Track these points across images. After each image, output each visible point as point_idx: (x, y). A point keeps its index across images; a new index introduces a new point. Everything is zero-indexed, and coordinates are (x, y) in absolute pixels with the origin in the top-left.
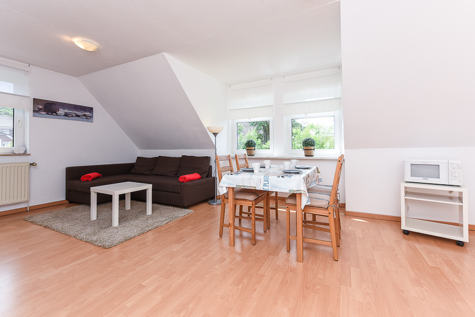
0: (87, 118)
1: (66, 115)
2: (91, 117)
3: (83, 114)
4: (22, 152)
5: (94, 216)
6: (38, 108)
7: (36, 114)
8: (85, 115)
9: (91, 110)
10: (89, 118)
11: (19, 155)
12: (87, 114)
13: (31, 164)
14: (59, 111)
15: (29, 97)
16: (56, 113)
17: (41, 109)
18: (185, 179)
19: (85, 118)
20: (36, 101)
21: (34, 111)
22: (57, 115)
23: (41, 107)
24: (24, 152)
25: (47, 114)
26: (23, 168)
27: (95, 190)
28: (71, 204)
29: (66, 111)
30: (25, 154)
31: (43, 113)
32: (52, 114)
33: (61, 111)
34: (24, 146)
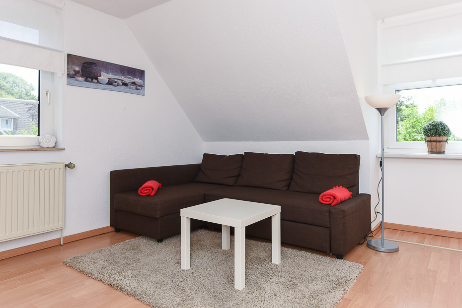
0: (137, 89)
1: (110, 83)
2: (142, 86)
3: (132, 81)
4: (51, 145)
5: (186, 263)
6: (75, 71)
7: (72, 80)
8: (134, 83)
9: (141, 74)
10: (139, 88)
11: (48, 149)
12: (137, 80)
13: (66, 166)
14: (100, 76)
15: (62, 52)
16: (97, 79)
17: (78, 72)
18: (335, 198)
19: (134, 87)
20: (71, 58)
21: (69, 76)
22: (98, 82)
23: (77, 69)
24: (54, 144)
25: (86, 80)
26: (57, 171)
27: (188, 214)
28: (120, 235)
29: (111, 76)
30: (55, 148)
31: (80, 79)
32: (92, 82)
33: (104, 77)
34: (54, 135)
